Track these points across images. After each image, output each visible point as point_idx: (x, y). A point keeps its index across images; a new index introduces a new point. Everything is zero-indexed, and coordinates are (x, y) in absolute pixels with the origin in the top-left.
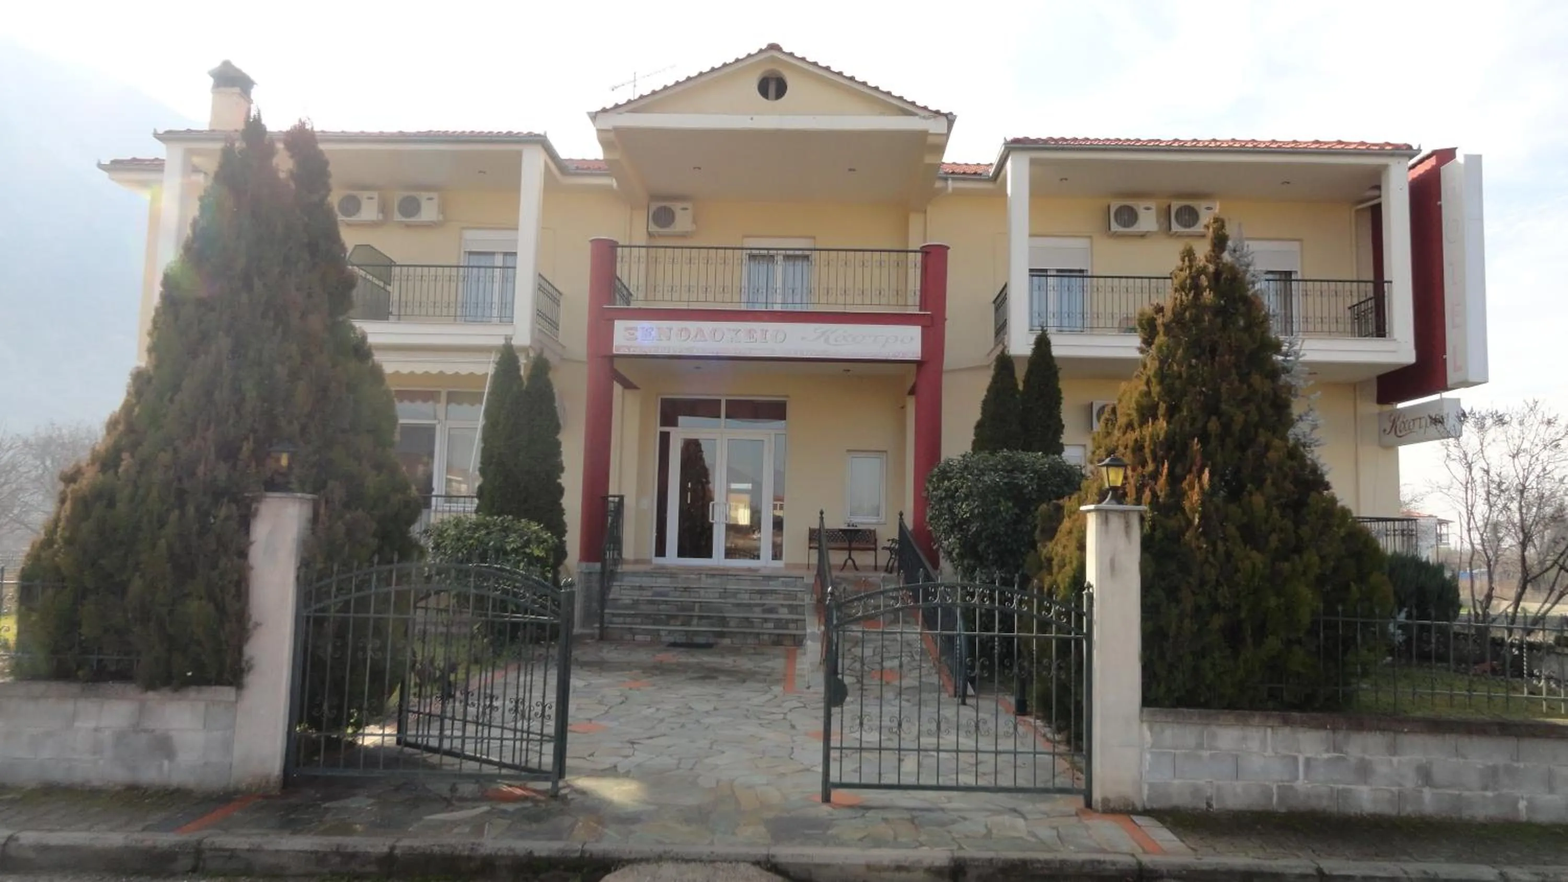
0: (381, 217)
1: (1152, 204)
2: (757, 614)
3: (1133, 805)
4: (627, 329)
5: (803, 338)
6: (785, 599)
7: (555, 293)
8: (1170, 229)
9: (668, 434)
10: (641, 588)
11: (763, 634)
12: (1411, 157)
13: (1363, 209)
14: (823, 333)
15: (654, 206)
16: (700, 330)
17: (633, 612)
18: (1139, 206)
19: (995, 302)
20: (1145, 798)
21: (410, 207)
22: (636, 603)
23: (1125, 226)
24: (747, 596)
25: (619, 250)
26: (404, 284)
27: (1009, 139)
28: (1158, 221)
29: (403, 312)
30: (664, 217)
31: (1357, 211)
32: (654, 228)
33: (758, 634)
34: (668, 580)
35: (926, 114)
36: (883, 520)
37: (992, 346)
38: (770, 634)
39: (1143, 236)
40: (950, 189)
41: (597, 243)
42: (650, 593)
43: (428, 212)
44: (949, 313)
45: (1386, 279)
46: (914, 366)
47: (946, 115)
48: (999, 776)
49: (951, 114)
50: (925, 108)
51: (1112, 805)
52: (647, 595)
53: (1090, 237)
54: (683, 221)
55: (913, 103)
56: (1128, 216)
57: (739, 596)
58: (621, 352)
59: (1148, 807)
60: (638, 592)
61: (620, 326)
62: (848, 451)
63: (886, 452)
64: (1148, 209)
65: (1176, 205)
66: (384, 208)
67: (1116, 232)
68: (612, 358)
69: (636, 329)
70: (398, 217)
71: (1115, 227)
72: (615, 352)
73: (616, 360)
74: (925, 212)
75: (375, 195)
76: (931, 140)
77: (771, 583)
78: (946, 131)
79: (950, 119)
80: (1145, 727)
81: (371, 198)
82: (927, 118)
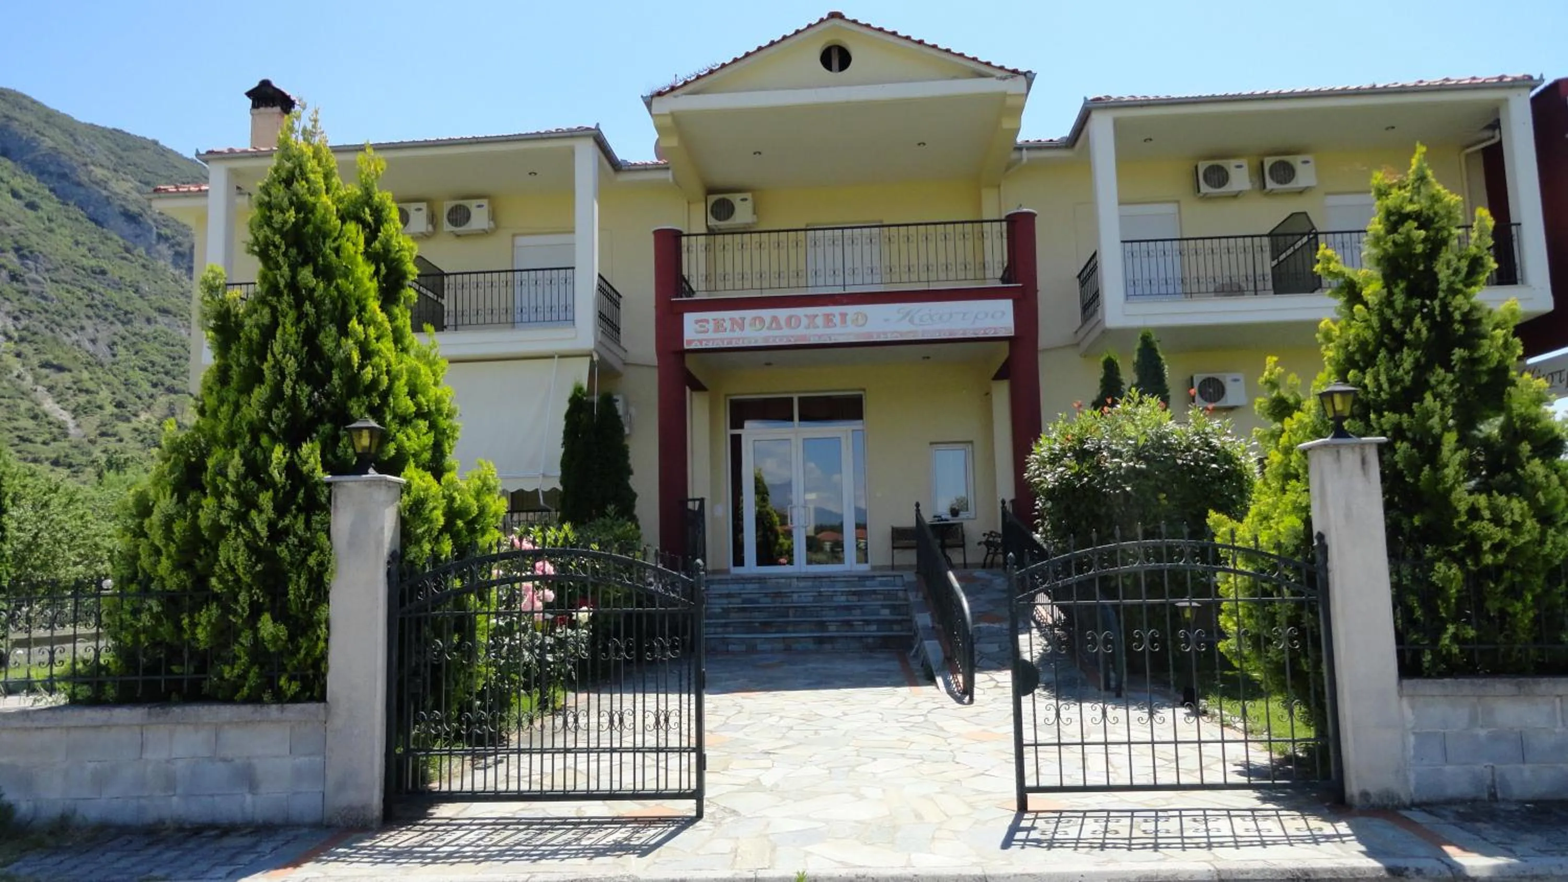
0: (430, 228)
1: (1244, 162)
2: (856, 615)
3: (1399, 799)
4: (697, 322)
5: (886, 320)
6: (885, 600)
7: (615, 296)
8: (1264, 187)
9: (739, 436)
10: (729, 596)
11: (867, 637)
12: (1533, 88)
13: (1472, 153)
14: (908, 314)
15: (713, 198)
16: (775, 319)
17: (723, 621)
18: (1230, 165)
19: (1079, 276)
20: (1412, 789)
21: (459, 216)
22: (726, 611)
23: (1215, 187)
24: (843, 598)
25: (684, 239)
26: (459, 293)
27: (1090, 98)
28: (1251, 181)
29: (459, 321)
30: (723, 209)
31: (1468, 155)
32: (713, 222)
33: (861, 637)
34: (757, 586)
35: (1004, 74)
36: (972, 516)
37: (1080, 323)
38: (874, 637)
39: (1236, 196)
40: (1025, 160)
41: (660, 235)
42: (739, 600)
43: (479, 219)
44: (1040, 285)
45: (1512, 221)
46: (1006, 345)
47: (1025, 74)
48: (1204, 772)
49: (1030, 72)
50: (1002, 68)
51: (1374, 800)
52: (736, 603)
53: (1178, 202)
54: (743, 214)
55: (988, 64)
56: (1218, 176)
57: (835, 599)
58: (693, 346)
59: (1417, 800)
60: (725, 601)
61: (690, 320)
62: (931, 443)
63: (971, 442)
64: (1239, 167)
65: (1269, 162)
66: (433, 219)
67: (1206, 194)
68: (682, 353)
69: (707, 321)
70: (447, 227)
71: (1205, 188)
72: (686, 347)
73: (688, 357)
74: (999, 186)
75: (423, 205)
76: (1009, 101)
77: (867, 583)
78: (1025, 91)
79: (1029, 77)
80: (1405, 702)
81: (419, 209)
82: (1005, 79)
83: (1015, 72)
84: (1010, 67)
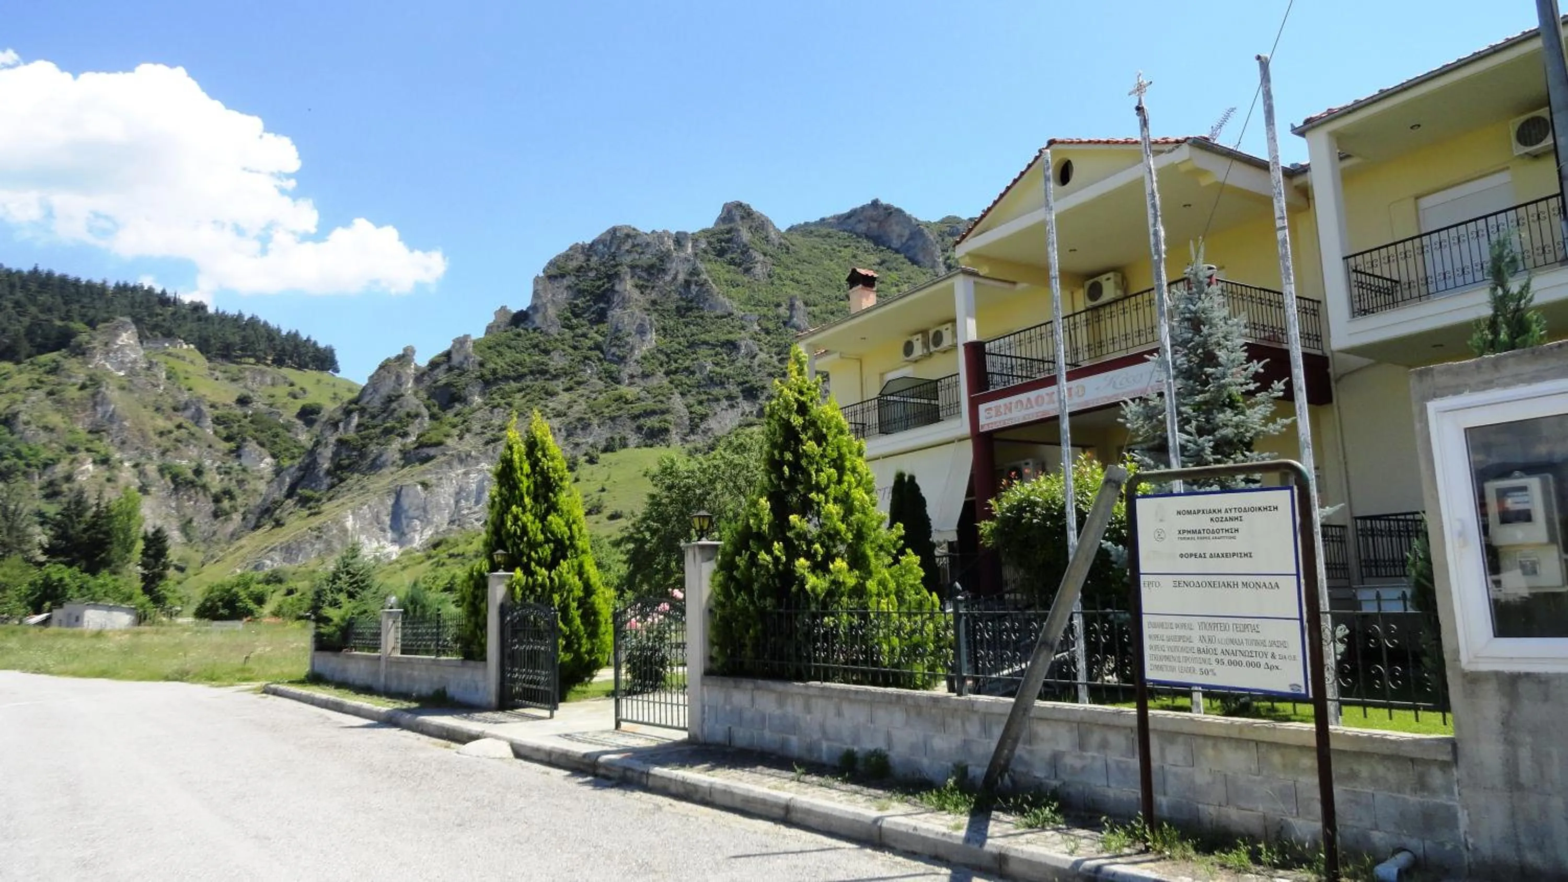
0: (925, 351)
3: (699, 740)
4: (986, 410)
5: (1097, 389)
16: (1029, 399)
18: (1547, 113)
20: (706, 735)
21: (938, 339)
23: (1531, 144)
30: (1096, 291)
53: (1508, 168)
54: (1108, 290)
56: (1536, 129)
58: (984, 430)
59: (707, 741)
61: (982, 410)
66: (926, 344)
69: (991, 409)
70: (932, 348)
72: (981, 430)
80: (705, 688)
81: (918, 339)
82: (1170, 151)
83: (1177, 142)
84: (1172, 139)
